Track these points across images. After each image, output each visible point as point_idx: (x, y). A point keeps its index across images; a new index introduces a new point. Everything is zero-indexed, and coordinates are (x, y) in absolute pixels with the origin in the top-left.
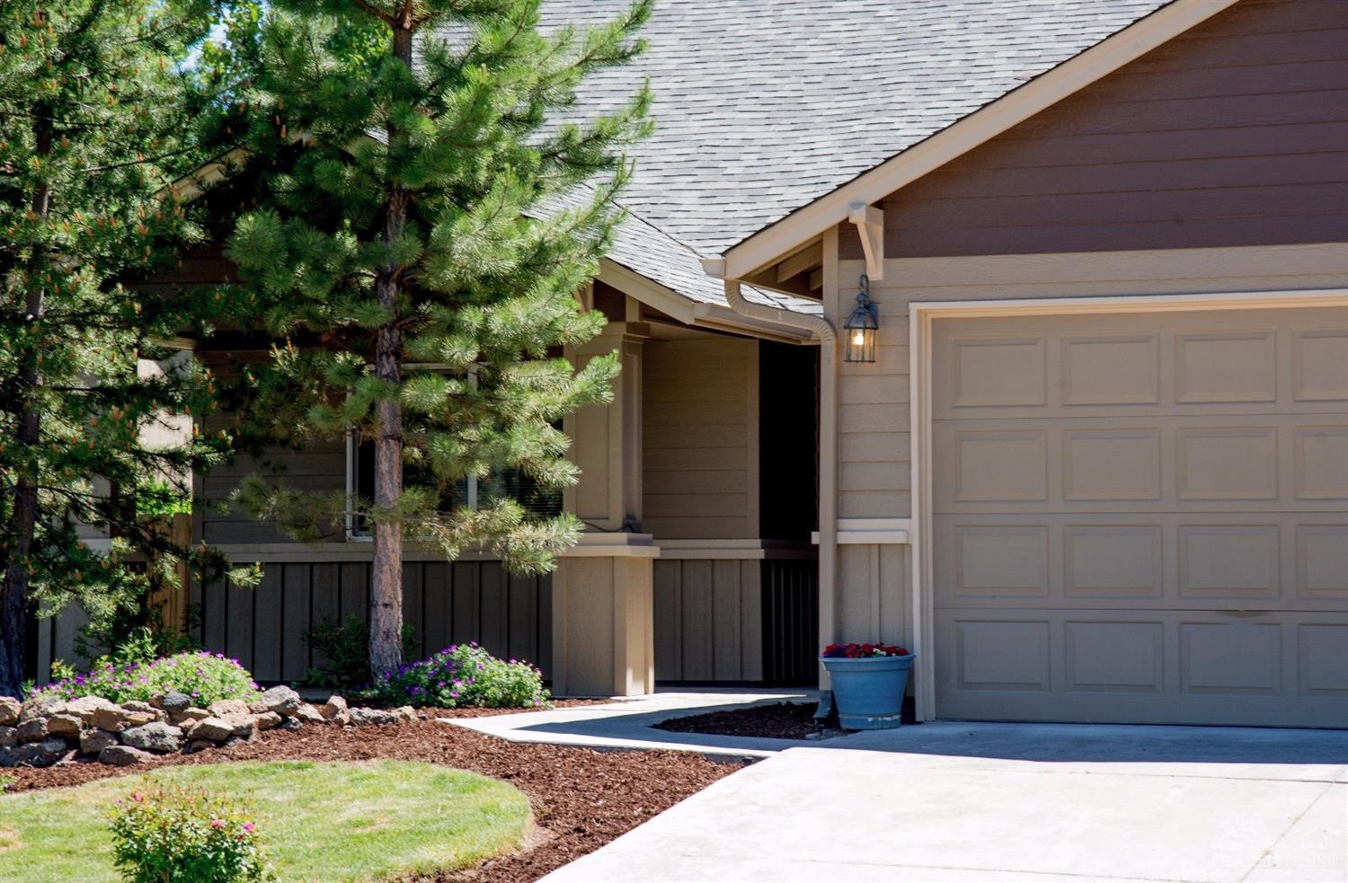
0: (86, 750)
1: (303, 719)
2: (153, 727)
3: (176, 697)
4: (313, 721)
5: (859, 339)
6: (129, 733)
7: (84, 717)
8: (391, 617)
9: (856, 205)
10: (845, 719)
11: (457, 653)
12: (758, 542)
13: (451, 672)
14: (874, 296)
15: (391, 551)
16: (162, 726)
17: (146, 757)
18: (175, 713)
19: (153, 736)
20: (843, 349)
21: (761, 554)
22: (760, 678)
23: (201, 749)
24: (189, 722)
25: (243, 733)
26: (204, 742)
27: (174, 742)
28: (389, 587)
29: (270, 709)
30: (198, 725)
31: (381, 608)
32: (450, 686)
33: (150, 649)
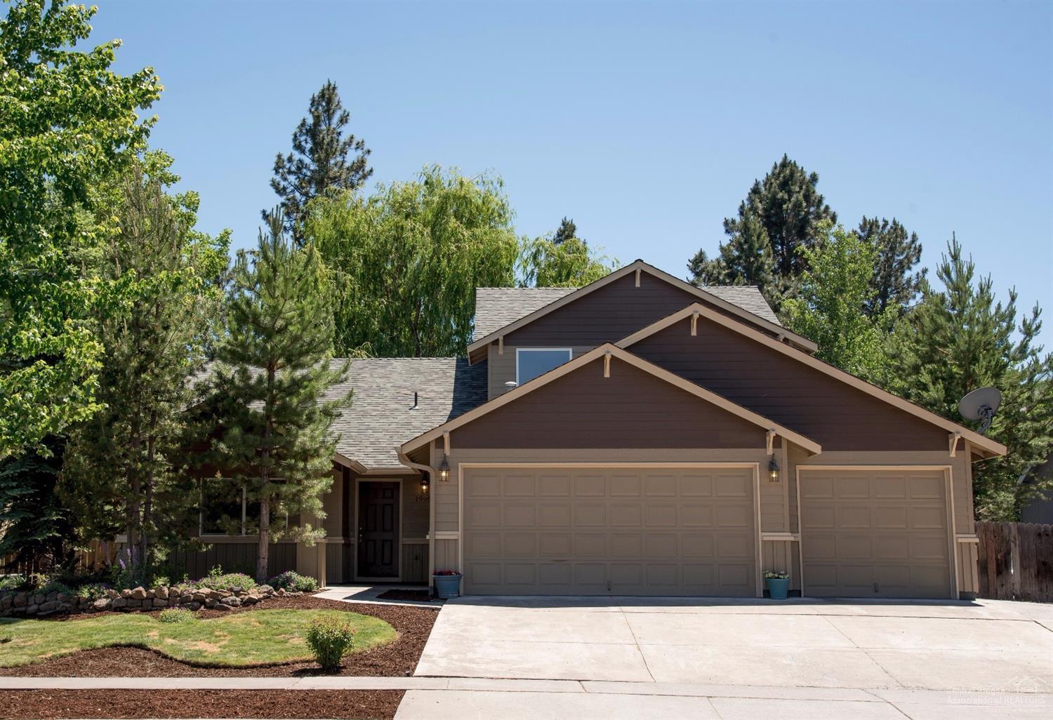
0: (208, 606)
1: (274, 595)
2: (231, 598)
3: (237, 589)
4: (277, 596)
5: (444, 474)
6: (224, 600)
7: (206, 595)
8: (264, 562)
9: (446, 432)
10: (442, 595)
11: (288, 574)
12: (342, 538)
13: (289, 580)
14: (448, 460)
15: (265, 540)
16: (234, 597)
17: (232, 608)
18: (237, 594)
19: (232, 601)
20: (438, 476)
21: (343, 542)
22: (341, 582)
23: (248, 605)
24: (243, 596)
25: (259, 600)
26: (249, 603)
27: (239, 603)
28: (264, 552)
29: (265, 592)
30: (247, 597)
31: (261, 559)
32: (289, 585)
33: (220, 572)
